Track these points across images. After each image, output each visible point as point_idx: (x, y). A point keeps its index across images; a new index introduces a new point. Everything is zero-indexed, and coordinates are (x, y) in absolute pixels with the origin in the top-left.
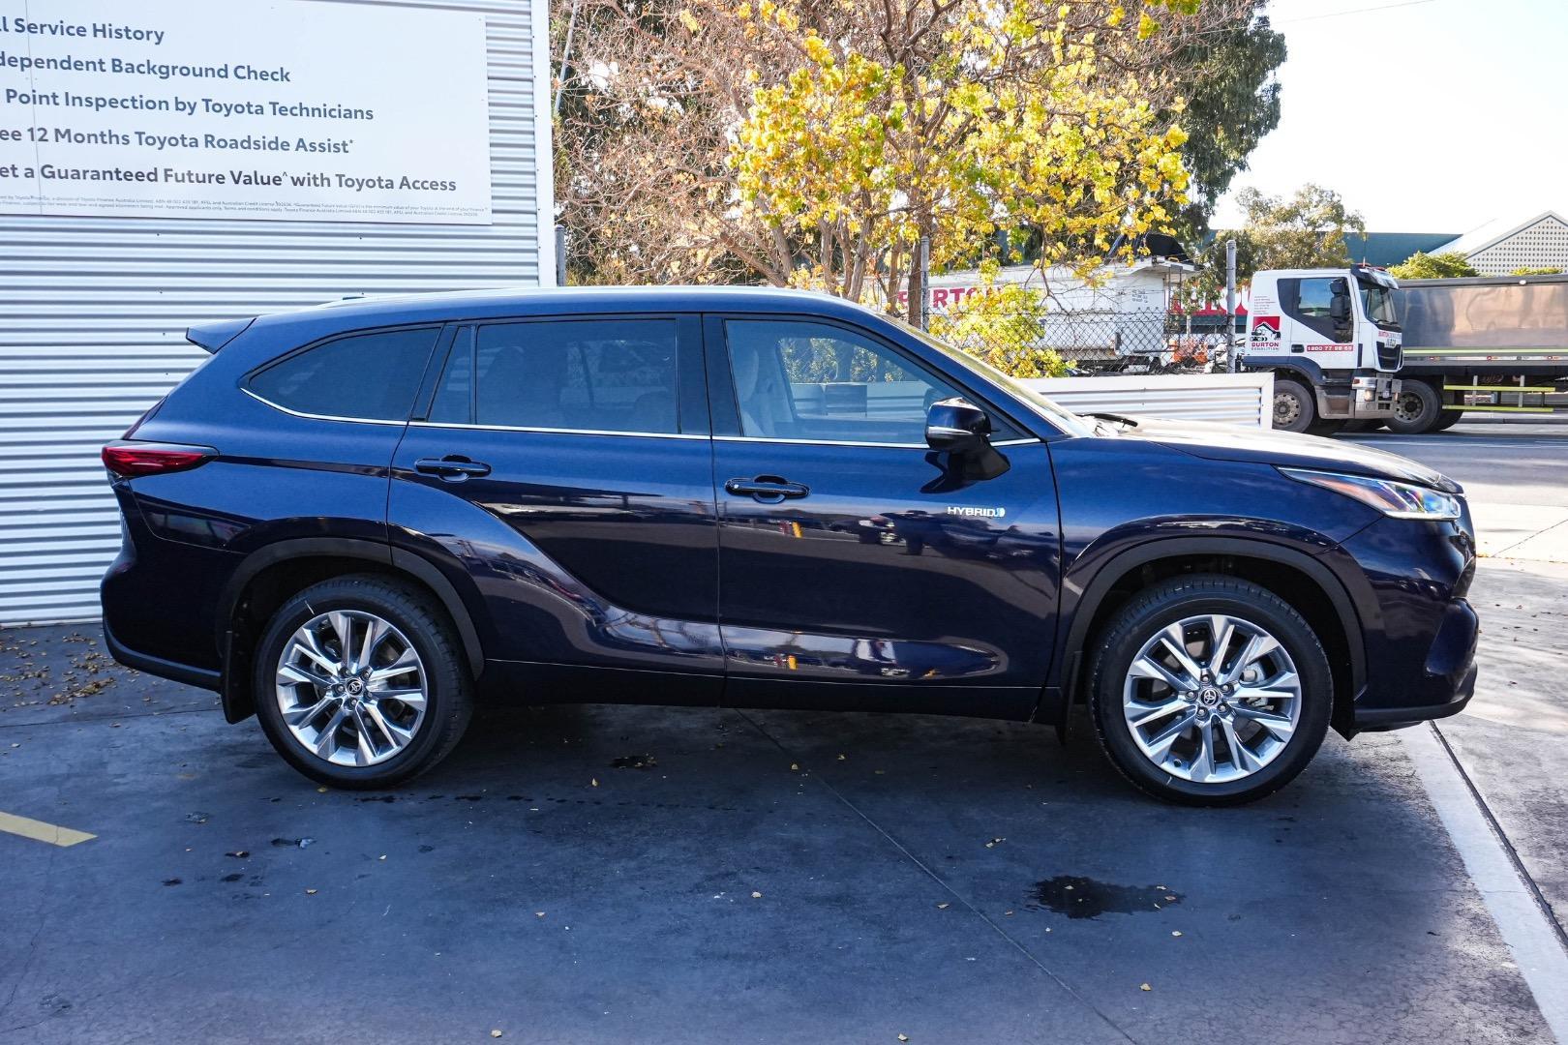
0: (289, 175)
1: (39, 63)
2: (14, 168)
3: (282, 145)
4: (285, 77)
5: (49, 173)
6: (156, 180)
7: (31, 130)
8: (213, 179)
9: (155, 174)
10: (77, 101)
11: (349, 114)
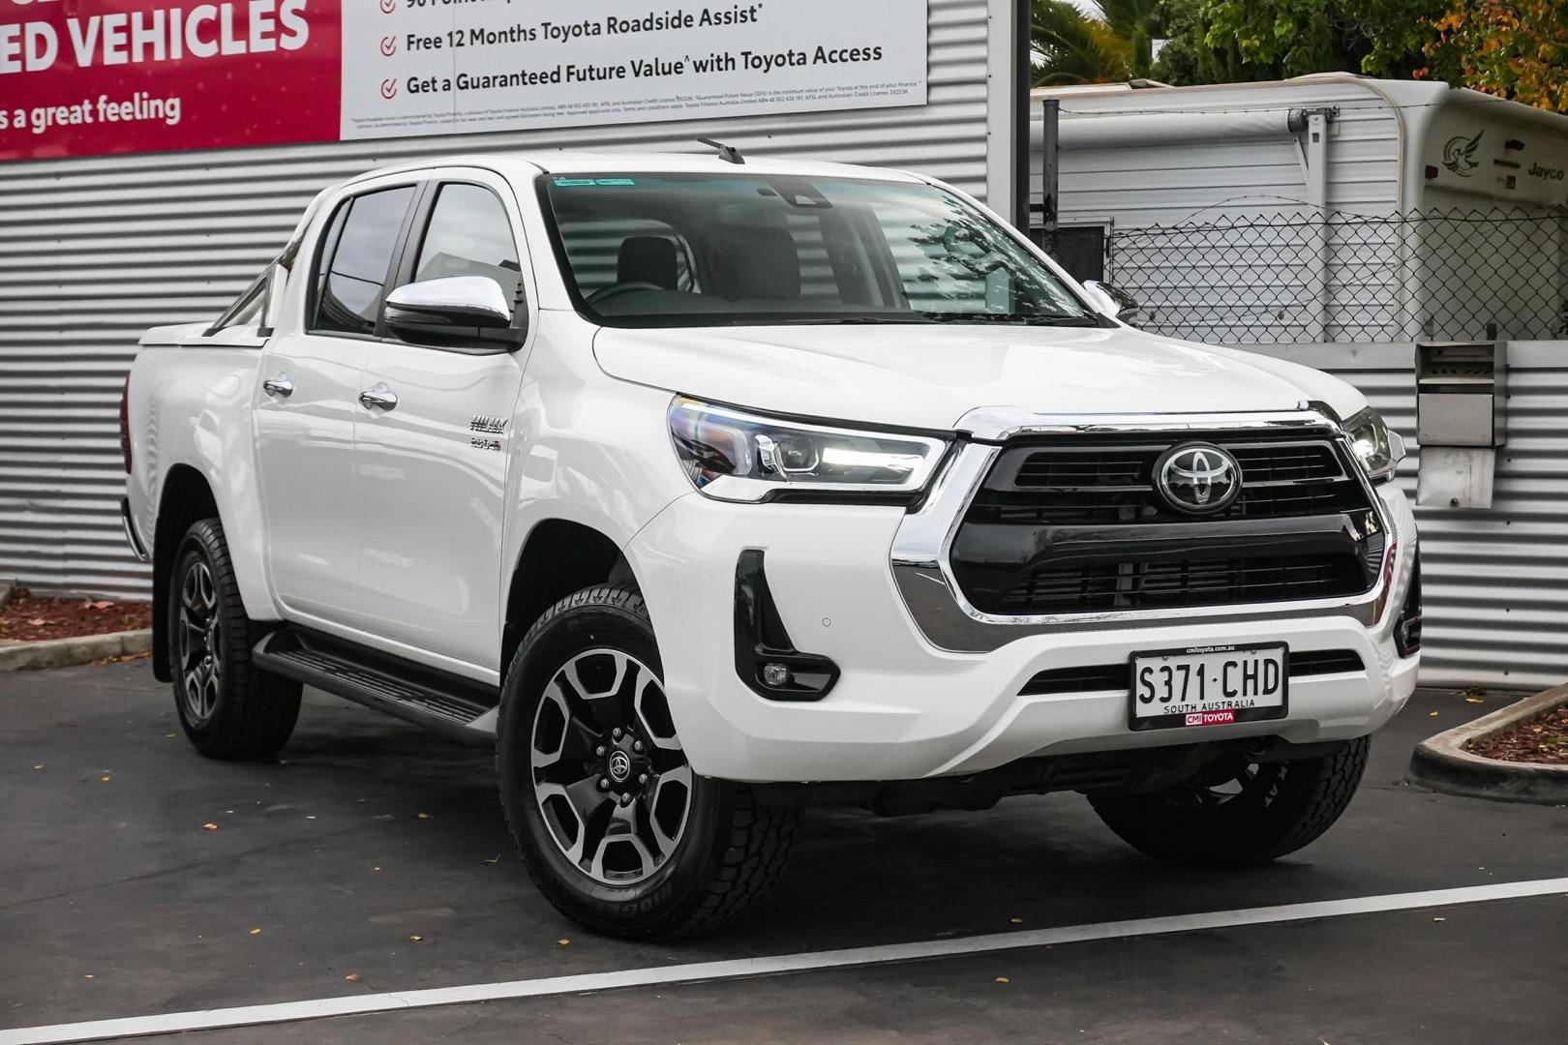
3: (686, 21)
6: (558, 81)
9: (558, 73)
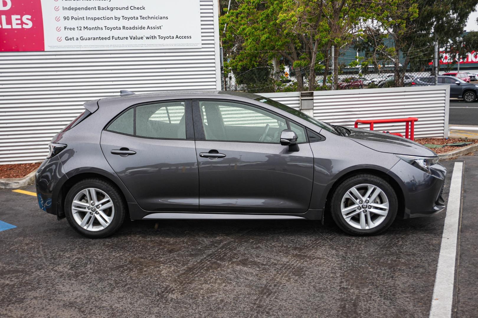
0: (145, 36)
1: (79, 9)
2: (73, 38)
4: (144, 8)
5: (82, 39)
7: (77, 27)
8: (125, 38)
10: (89, 19)
11: (161, 18)
